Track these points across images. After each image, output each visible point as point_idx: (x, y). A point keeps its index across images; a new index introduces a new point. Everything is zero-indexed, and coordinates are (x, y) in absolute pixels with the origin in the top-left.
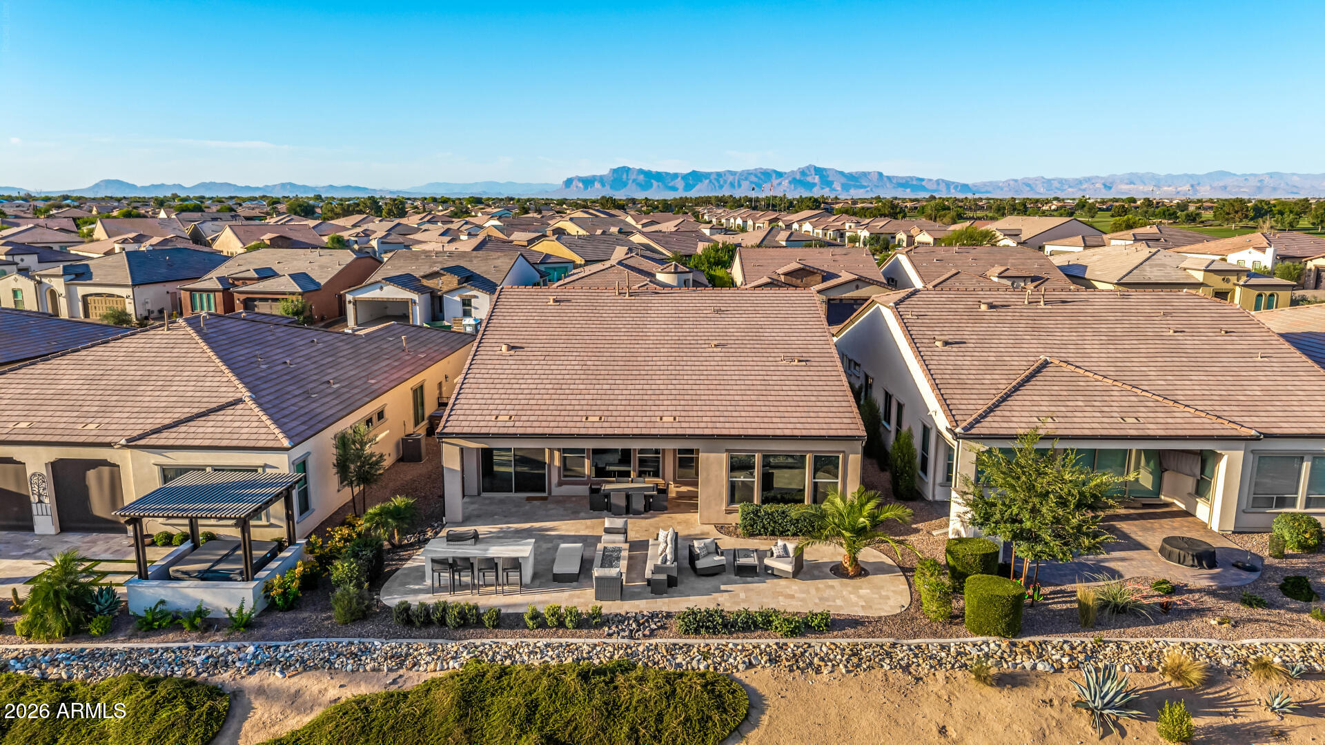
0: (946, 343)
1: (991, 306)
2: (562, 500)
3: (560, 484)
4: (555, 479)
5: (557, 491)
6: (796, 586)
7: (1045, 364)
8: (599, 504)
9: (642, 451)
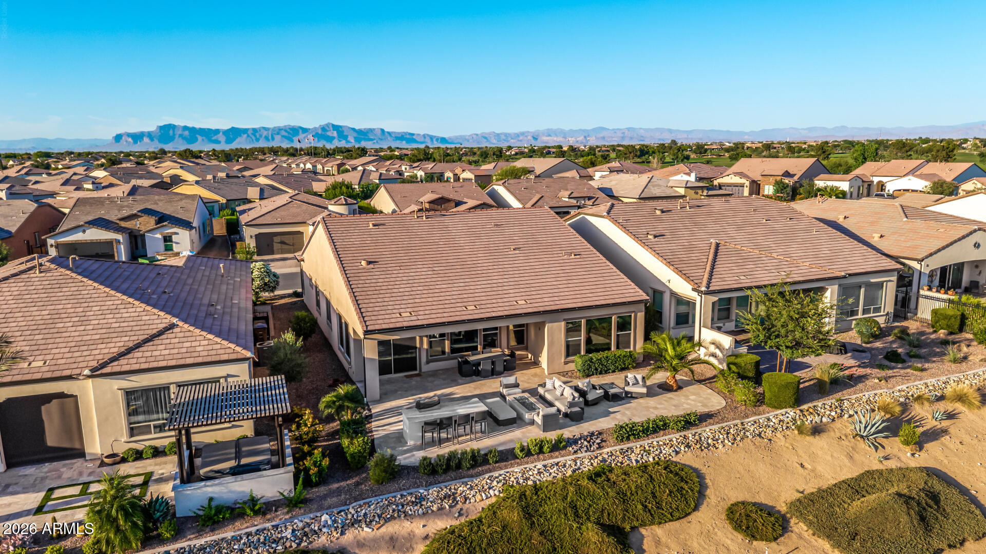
0: (655, 237)
1: (663, 212)
2: (434, 374)
3: (428, 362)
4: (424, 359)
5: (425, 368)
6: (651, 402)
7: (718, 245)
8: (470, 371)
9: (485, 330)
